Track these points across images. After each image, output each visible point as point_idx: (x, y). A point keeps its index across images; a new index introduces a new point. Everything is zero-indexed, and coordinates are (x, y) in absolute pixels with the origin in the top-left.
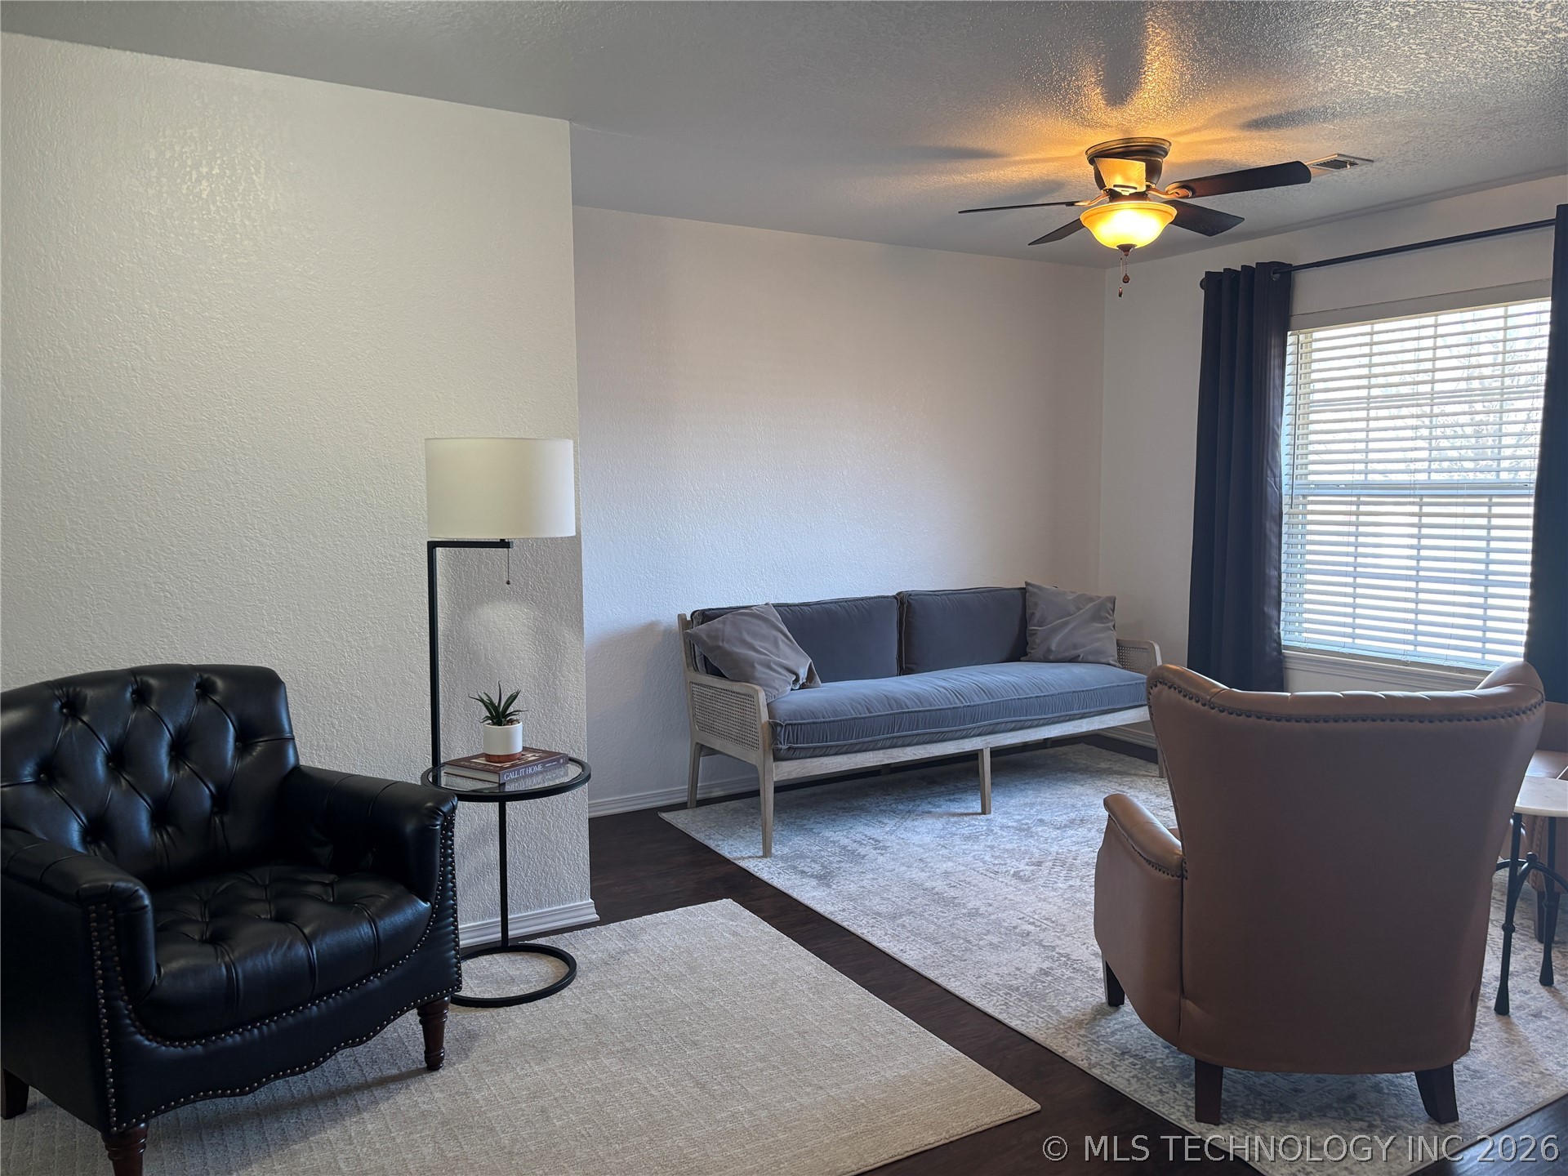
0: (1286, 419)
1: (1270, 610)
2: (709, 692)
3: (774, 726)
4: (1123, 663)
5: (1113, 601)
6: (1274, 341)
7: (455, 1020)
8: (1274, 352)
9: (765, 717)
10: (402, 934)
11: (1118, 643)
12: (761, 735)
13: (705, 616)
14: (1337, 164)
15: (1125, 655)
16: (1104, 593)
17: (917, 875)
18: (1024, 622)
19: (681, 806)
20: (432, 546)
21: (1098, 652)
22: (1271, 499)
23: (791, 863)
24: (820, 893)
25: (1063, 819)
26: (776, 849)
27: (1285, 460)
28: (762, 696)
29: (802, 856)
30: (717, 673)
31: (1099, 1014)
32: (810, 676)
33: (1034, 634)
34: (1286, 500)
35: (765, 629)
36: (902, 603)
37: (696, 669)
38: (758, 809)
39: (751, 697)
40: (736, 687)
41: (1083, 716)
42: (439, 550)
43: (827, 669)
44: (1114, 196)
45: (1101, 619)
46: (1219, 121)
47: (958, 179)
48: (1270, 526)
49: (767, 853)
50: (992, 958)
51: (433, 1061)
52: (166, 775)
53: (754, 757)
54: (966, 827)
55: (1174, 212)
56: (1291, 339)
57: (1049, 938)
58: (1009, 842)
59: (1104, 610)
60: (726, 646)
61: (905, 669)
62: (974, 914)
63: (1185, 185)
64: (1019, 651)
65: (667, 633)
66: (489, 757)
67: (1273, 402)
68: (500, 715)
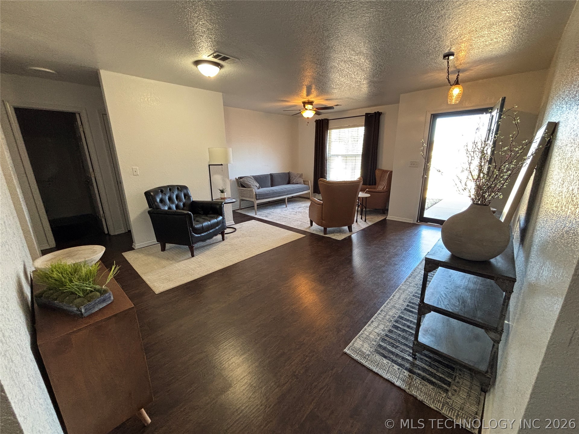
0: (328, 144)
1: (325, 175)
2: (242, 190)
3: (256, 195)
4: (304, 184)
5: (302, 174)
6: (326, 132)
7: (225, 235)
8: (326, 133)
9: (255, 193)
10: (220, 221)
11: (304, 181)
12: (254, 196)
13: (241, 178)
14: (337, 105)
15: (305, 182)
16: (301, 173)
17: (279, 215)
18: (289, 178)
19: (238, 210)
20: (209, 165)
21: (301, 182)
22: (326, 157)
23: (260, 215)
24: (267, 218)
25: (298, 207)
26: (257, 214)
27: (327, 151)
28: (254, 190)
29: (261, 214)
30: (244, 187)
31: (310, 227)
32: (259, 187)
33: (291, 180)
34: (328, 157)
35: (251, 180)
36: (271, 175)
37: (239, 187)
38: (254, 209)
39: (252, 191)
40: (249, 189)
41: (299, 192)
42: (210, 166)
43: (261, 186)
44: (306, 109)
45: (301, 177)
46: (321, 99)
47: (281, 104)
48: (325, 161)
49: (256, 214)
50: (294, 223)
51: (223, 239)
52: (184, 200)
53: (253, 200)
54: (284, 209)
55: (315, 112)
56: (328, 131)
57: (301, 220)
58: (291, 210)
59: (301, 176)
60: (246, 183)
61: (272, 186)
62: (290, 219)
63: (317, 108)
64: (289, 183)
65: (233, 181)
66: (221, 198)
67: (326, 142)
68: (222, 191)
